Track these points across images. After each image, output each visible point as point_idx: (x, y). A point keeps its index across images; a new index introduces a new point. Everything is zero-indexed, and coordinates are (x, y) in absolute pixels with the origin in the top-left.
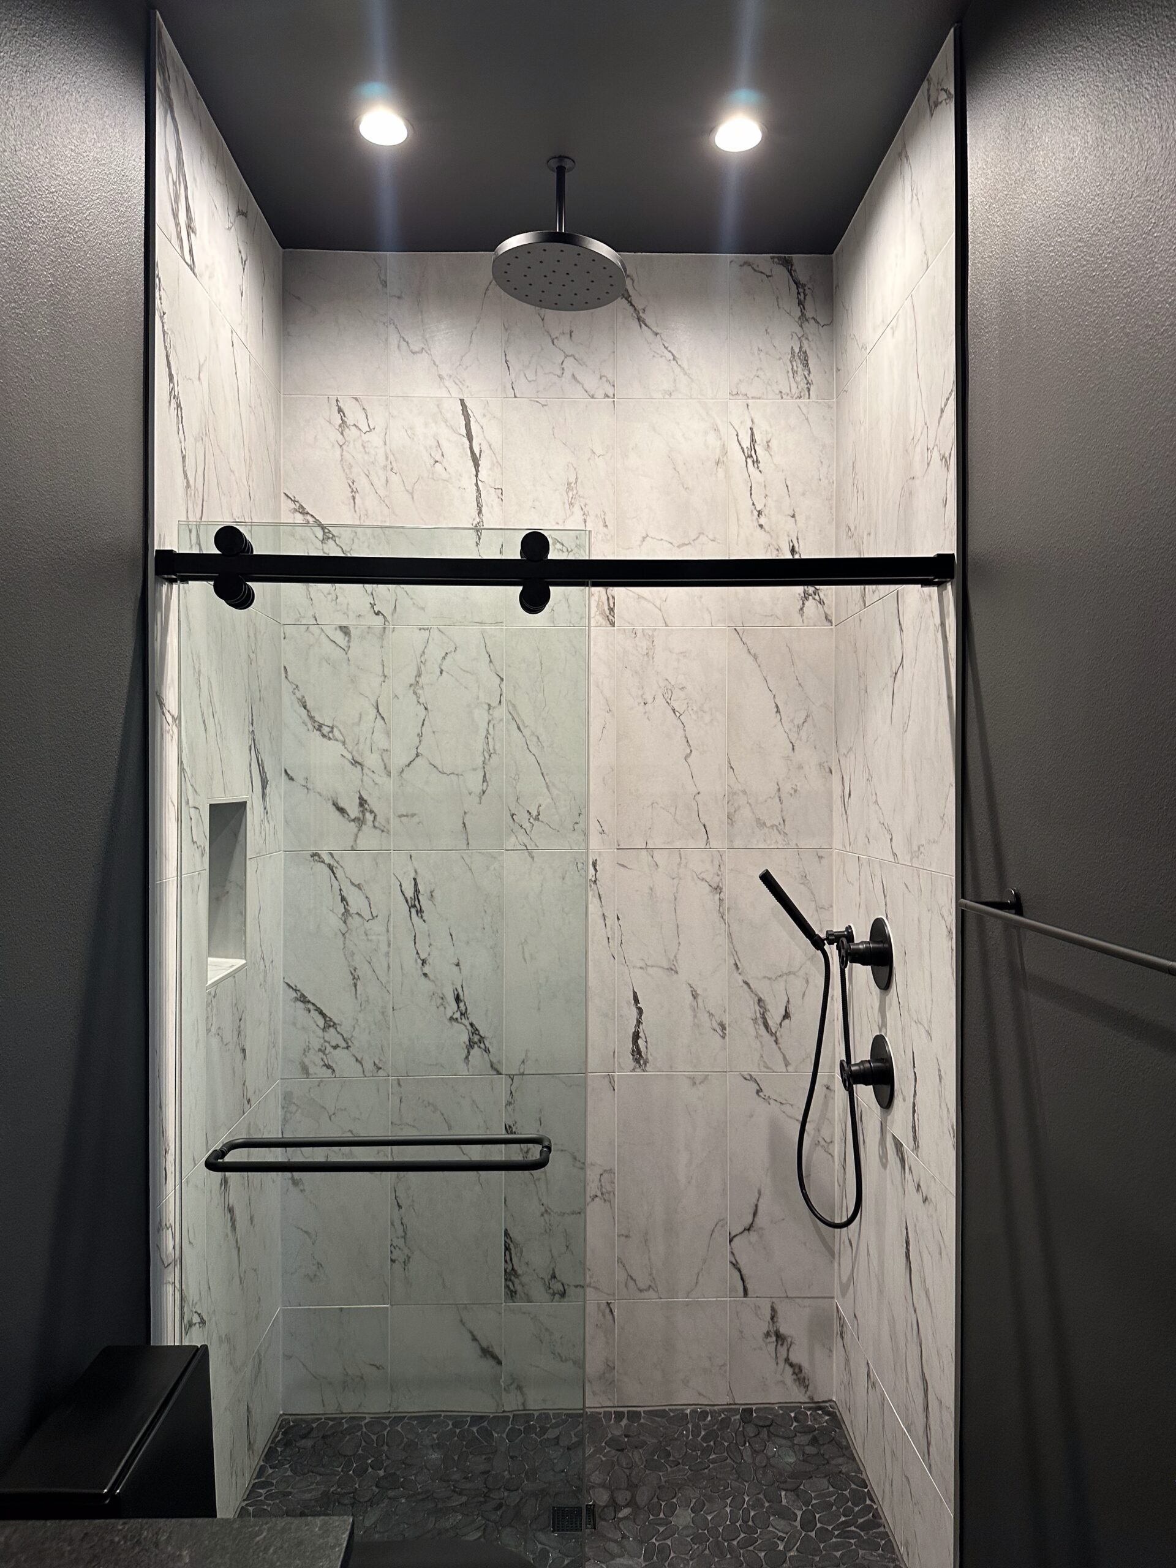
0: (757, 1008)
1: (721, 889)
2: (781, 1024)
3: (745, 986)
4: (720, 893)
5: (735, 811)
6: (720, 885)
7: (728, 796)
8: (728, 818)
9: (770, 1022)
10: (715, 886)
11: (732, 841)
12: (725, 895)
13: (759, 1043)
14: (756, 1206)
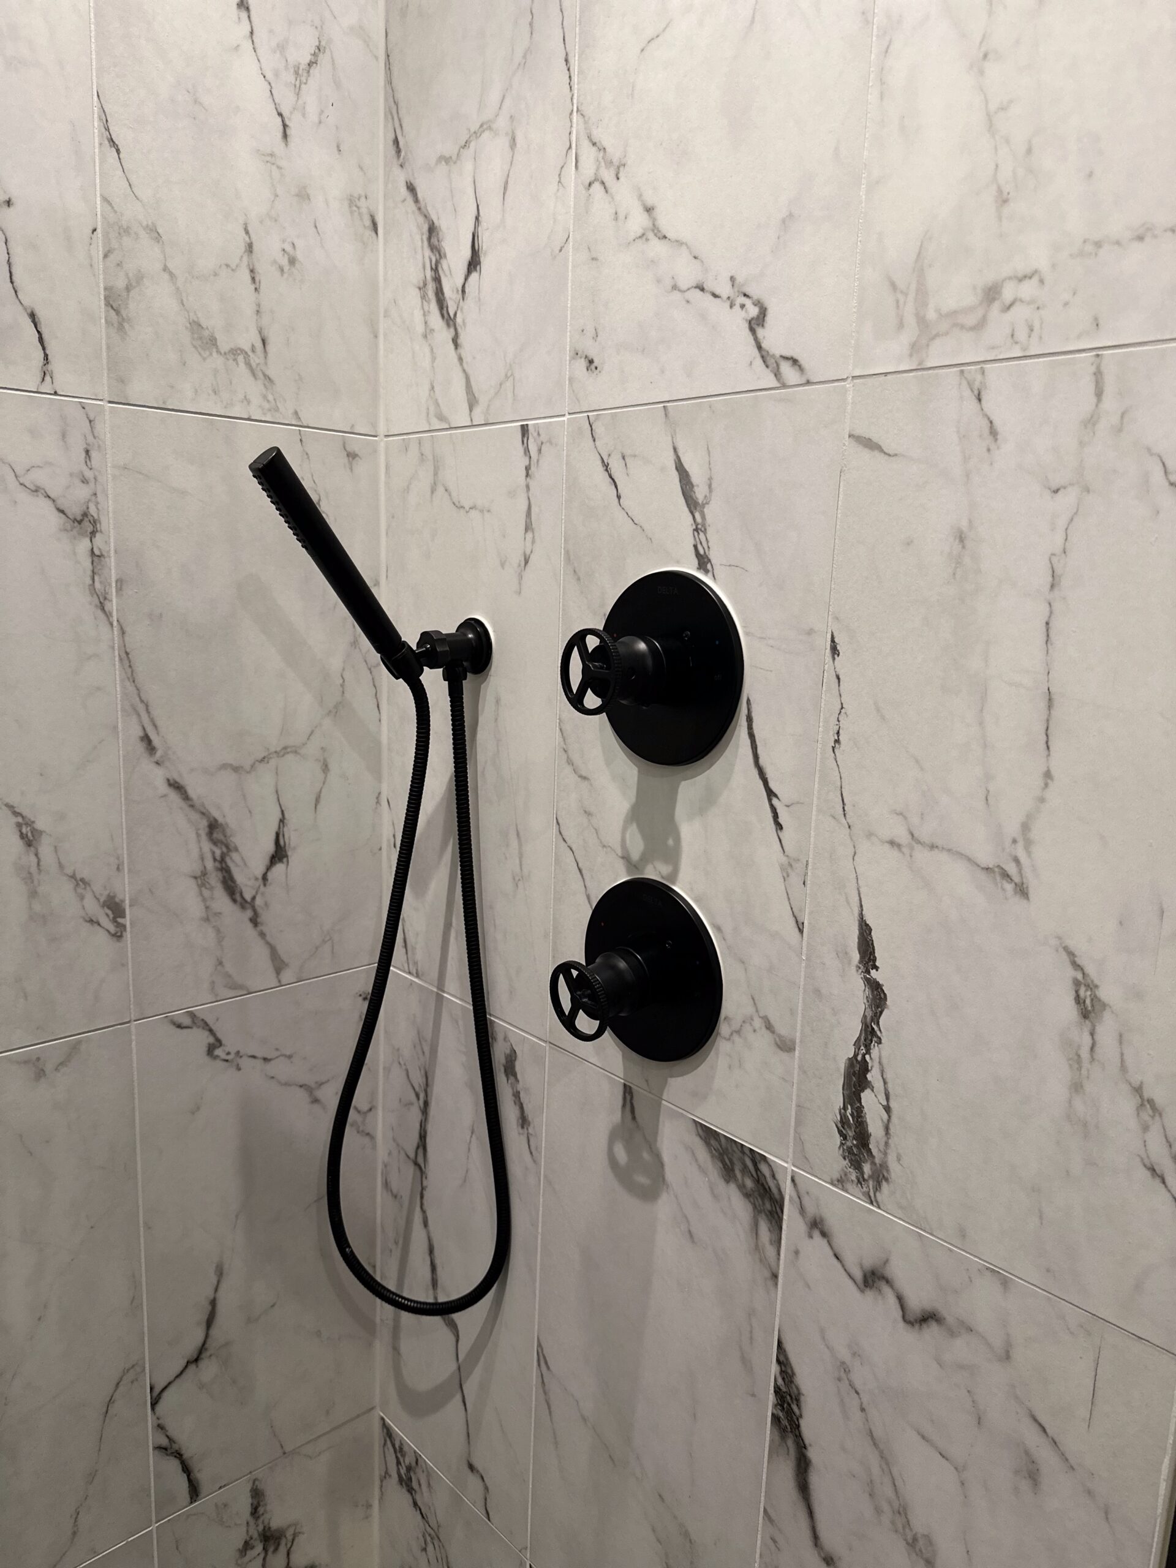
0: (207, 846)
1: (94, 522)
2: (265, 878)
3: (174, 796)
4: (93, 534)
5: (128, 289)
6: (93, 510)
7: (106, 235)
8: (108, 304)
9: (240, 877)
10: (76, 511)
11: (122, 381)
12: (107, 543)
13: (211, 934)
14: (213, 1303)
